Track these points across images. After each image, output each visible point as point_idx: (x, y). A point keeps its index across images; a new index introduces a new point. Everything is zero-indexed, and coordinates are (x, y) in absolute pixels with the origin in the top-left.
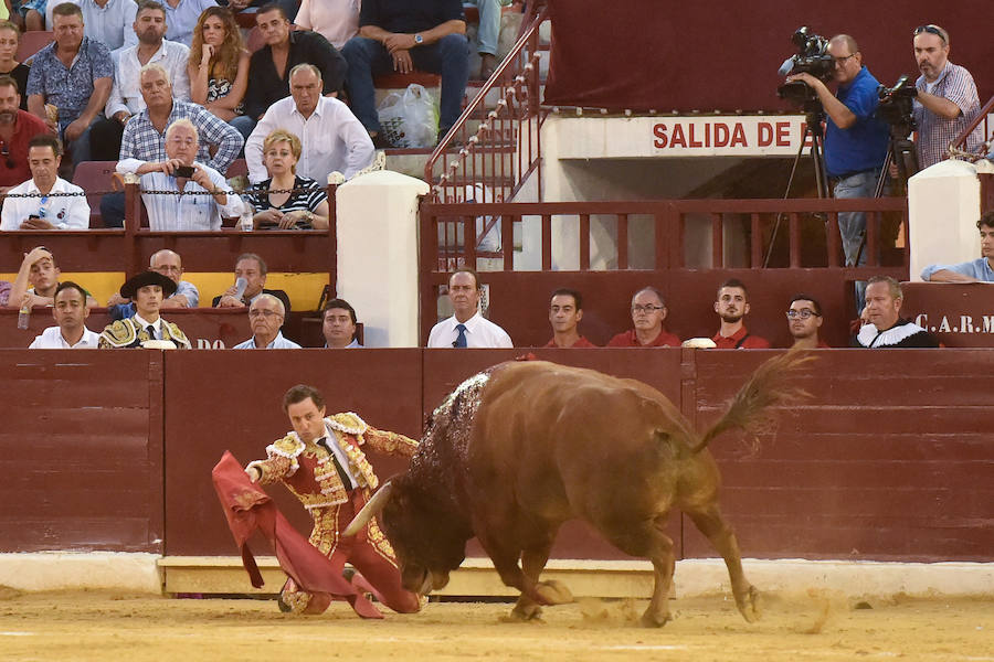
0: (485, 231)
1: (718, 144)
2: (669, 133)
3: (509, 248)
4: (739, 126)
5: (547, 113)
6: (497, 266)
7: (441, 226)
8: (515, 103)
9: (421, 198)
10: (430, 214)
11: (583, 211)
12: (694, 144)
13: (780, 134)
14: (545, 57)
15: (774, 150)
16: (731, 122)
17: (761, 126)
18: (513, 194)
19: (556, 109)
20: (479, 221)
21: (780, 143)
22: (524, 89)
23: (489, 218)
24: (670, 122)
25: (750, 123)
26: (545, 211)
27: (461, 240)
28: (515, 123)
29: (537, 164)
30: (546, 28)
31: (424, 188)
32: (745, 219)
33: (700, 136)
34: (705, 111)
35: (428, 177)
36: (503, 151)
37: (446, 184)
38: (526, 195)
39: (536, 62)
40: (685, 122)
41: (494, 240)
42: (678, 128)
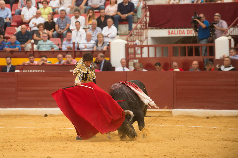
0: (137, 50)
1: (180, 34)
2: (171, 32)
3: (142, 53)
4: (183, 31)
5: (148, 29)
6: (140, 56)
7: (129, 49)
8: (143, 27)
9: (126, 44)
10: (127, 47)
11: (155, 47)
12: (175, 34)
13: (191, 32)
14: (148, 19)
15: (190, 35)
16: (182, 30)
17: (188, 31)
18: (142, 43)
19: (150, 28)
20: (136, 48)
21: (191, 34)
22: (144, 24)
23: (138, 48)
24: (171, 30)
25: (186, 30)
26: (148, 46)
27: (133, 51)
28: (143, 31)
29: (147, 38)
30: (148, 14)
31: (126, 42)
32: (185, 47)
33: (176, 32)
34: (177, 28)
35: (127, 40)
36: (140, 36)
37: (130, 41)
38: (145, 43)
39: (146, 19)
40: (173, 30)
41: (139, 51)
42: (172, 31)
